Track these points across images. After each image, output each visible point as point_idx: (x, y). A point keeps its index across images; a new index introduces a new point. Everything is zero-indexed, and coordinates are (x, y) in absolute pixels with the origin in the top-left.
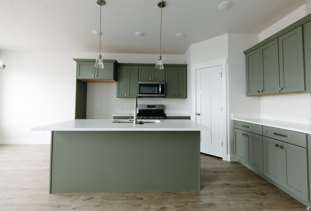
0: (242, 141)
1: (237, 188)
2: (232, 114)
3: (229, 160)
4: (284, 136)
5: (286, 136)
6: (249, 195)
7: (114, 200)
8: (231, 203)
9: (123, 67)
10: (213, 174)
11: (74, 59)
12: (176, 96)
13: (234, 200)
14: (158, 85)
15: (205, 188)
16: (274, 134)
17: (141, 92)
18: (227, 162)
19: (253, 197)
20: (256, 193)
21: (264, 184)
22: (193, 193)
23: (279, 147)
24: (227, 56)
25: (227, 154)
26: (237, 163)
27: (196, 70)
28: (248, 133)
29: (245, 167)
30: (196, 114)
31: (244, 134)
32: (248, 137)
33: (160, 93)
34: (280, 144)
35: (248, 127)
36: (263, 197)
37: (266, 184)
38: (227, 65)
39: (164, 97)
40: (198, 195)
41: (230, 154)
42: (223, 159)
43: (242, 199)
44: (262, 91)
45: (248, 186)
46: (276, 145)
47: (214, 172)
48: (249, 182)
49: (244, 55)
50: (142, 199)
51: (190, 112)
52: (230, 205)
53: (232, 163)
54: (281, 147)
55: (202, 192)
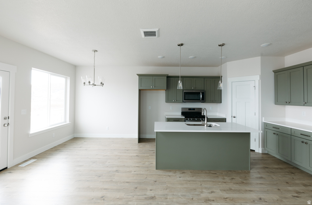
0: (272, 138)
1: (274, 170)
2: (263, 118)
3: (261, 152)
4: (308, 136)
5: (310, 136)
6: (283, 173)
7: (199, 174)
8: (274, 177)
9: (171, 79)
10: (253, 161)
11: (137, 75)
12: (213, 101)
13: (275, 176)
14: (199, 93)
15: (252, 169)
16: (301, 134)
17: (186, 99)
18: (259, 153)
19: (287, 174)
20: (288, 173)
21: (291, 168)
22: (246, 172)
23: (304, 143)
24: (260, 74)
25: (259, 147)
26: (267, 154)
27: (232, 82)
28: (278, 133)
29: (274, 157)
30: (232, 117)
31: (274, 134)
32: (278, 136)
33: (201, 99)
34: (305, 141)
35: (279, 129)
36: (293, 175)
37: (293, 168)
38: (260, 81)
39: (204, 102)
40: (249, 172)
41: (262, 148)
42: (255, 151)
43: (280, 175)
44: (289, 103)
45: (281, 169)
46: (302, 142)
47: (253, 160)
48: (281, 166)
49: (273, 73)
50: (216, 174)
51: (226, 115)
52: (273, 178)
53: (263, 154)
54: (306, 143)
55: (251, 171)
